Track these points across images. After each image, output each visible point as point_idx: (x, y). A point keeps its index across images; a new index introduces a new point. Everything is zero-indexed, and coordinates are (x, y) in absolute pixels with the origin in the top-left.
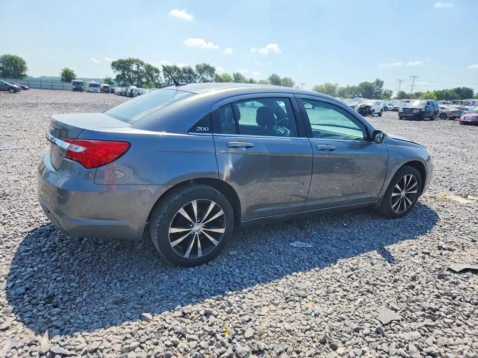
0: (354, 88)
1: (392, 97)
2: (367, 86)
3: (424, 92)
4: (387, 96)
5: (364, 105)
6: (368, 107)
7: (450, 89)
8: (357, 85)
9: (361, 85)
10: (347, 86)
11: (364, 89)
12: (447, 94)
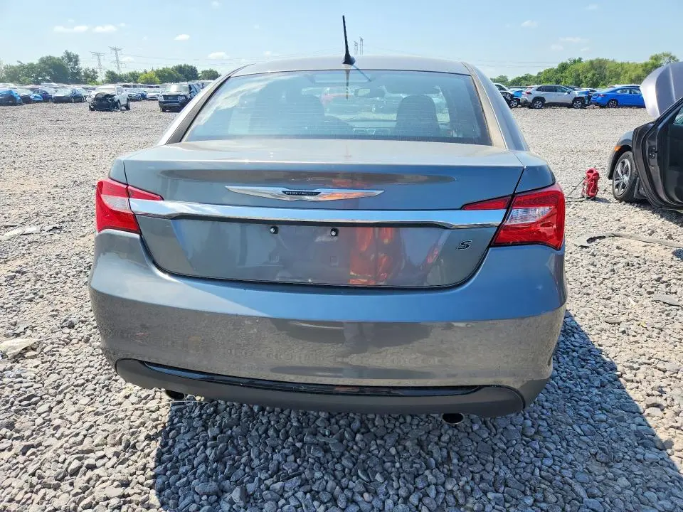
0: (31, 67)
1: (99, 80)
2: (54, 63)
3: (140, 72)
4: (90, 78)
5: (101, 94)
6: (108, 96)
7: (170, 66)
8: (36, 61)
9: (43, 61)
10: (18, 64)
11: (50, 68)
12: (170, 74)
